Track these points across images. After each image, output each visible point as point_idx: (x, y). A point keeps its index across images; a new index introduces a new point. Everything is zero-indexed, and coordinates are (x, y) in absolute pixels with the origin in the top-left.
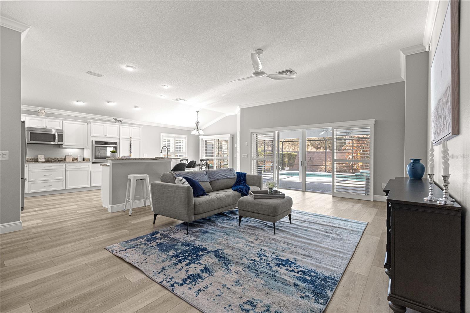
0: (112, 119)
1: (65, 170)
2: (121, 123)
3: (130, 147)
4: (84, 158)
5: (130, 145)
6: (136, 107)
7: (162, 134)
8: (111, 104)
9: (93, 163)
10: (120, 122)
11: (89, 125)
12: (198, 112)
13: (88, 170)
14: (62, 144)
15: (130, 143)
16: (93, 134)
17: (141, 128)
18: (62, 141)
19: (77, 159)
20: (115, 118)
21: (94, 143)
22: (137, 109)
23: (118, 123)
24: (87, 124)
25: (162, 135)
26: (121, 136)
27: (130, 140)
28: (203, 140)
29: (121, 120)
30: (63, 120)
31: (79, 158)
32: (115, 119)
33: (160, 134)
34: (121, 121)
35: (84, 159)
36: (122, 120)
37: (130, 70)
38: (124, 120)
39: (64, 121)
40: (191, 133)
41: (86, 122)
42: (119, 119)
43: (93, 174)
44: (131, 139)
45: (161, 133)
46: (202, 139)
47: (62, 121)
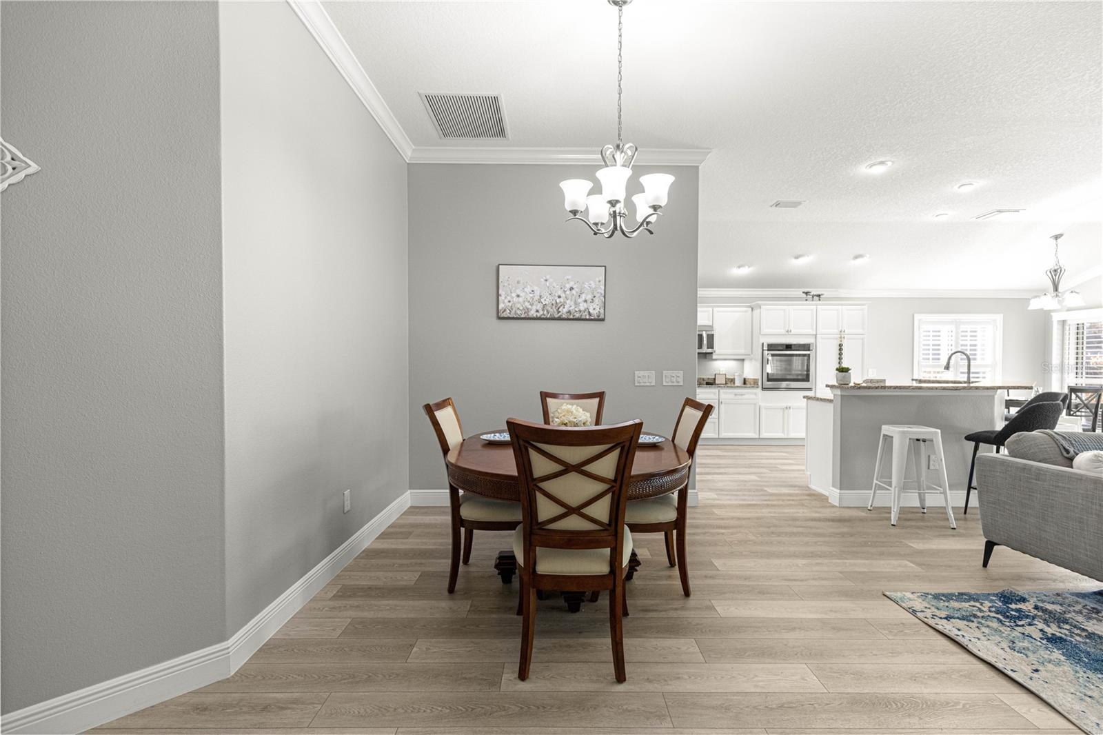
0: (799, 292)
1: (717, 401)
2: (820, 300)
3: (840, 354)
4: (745, 379)
5: (841, 349)
6: (856, 257)
7: (917, 317)
8: (801, 261)
9: (763, 389)
10: (818, 298)
11: (756, 312)
12: (1057, 237)
13: (755, 404)
14: (712, 353)
15: (841, 345)
16: (764, 331)
17: (866, 307)
18: (712, 348)
19: (733, 381)
20: (806, 290)
21: (765, 348)
22: (859, 261)
23: (813, 300)
24: (752, 310)
25: (920, 320)
26: (820, 330)
27: (841, 338)
28: (1069, 322)
29: (820, 293)
30: (713, 307)
31: (736, 377)
32: (807, 293)
33: (913, 315)
34: (819, 296)
35: (745, 382)
36: (822, 293)
37: (878, 170)
38: (826, 293)
39: (715, 309)
40: (1029, 305)
41: (750, 307)
42: (814, 291)
43: (763, 411)
44: (843, 336)
45: (915, 315)
46: (1064, 322)
47: (711, 309)
